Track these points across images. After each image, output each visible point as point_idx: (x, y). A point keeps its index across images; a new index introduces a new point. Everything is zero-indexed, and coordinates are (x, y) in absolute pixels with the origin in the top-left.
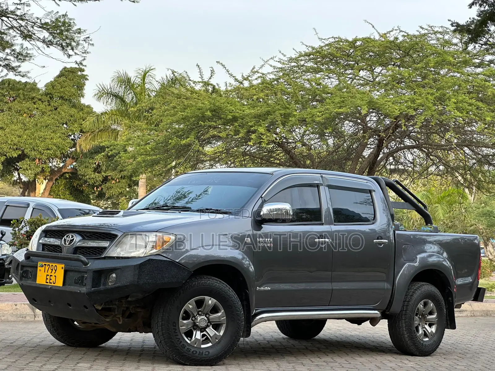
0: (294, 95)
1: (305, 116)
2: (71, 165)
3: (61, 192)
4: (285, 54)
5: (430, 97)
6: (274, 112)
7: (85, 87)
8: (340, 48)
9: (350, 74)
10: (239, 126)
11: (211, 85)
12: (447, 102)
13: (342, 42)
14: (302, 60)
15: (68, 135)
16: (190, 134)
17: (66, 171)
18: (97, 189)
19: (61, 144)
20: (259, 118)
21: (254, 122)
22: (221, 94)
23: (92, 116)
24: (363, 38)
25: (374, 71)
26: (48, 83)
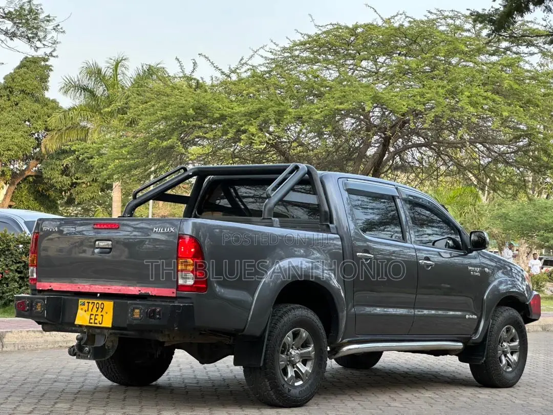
0: (289, 88)
1: (302, 114)
2: (35, 168)
3: (24, 198)
4: (277, 43)
5: (441, 91)
6: (267, 109)
7: (49, 79)
8: (339, 36)
9: (351, 65)
10: (228, 125)
11: (195, 79)
12: (460, 96)
13: (341, 28)
14: (296, 50)
15: (32, 134)
16: (172, 134)
17: (30, 174)
18: (65, 193)
19: (24, 144)
20: (251, 115)
21: (244, 120)
22: (206, 89)
23: (58, 112)
24: (364, 24)
25: (378, 60)
26: (7, 75)
